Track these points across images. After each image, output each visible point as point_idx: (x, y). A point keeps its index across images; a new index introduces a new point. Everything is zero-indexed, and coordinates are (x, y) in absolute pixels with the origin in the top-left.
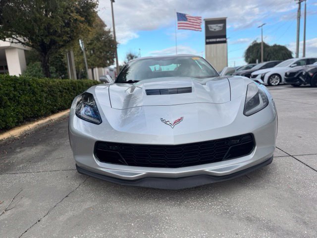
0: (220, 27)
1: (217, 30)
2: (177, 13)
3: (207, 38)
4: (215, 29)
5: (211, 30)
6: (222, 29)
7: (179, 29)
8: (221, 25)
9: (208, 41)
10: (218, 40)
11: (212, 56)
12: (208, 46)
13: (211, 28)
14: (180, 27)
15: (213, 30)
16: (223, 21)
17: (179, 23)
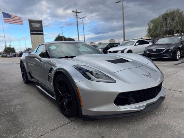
0: (39, 25)
1: (37, 27)
2: (3, 12)
3: (31, 31)
4: (36, 26)
5: (33, 26)
6: (40, 26)
7: (5, 23)
8: (40, 24)
9: (32, 32)
10: (38, 32)
11: (36, 41)
12: (33, 35)
13: (33, 25)
14: (6, 22)
15: (35, 26)
16: (40, 22)
17: (4, 19)
